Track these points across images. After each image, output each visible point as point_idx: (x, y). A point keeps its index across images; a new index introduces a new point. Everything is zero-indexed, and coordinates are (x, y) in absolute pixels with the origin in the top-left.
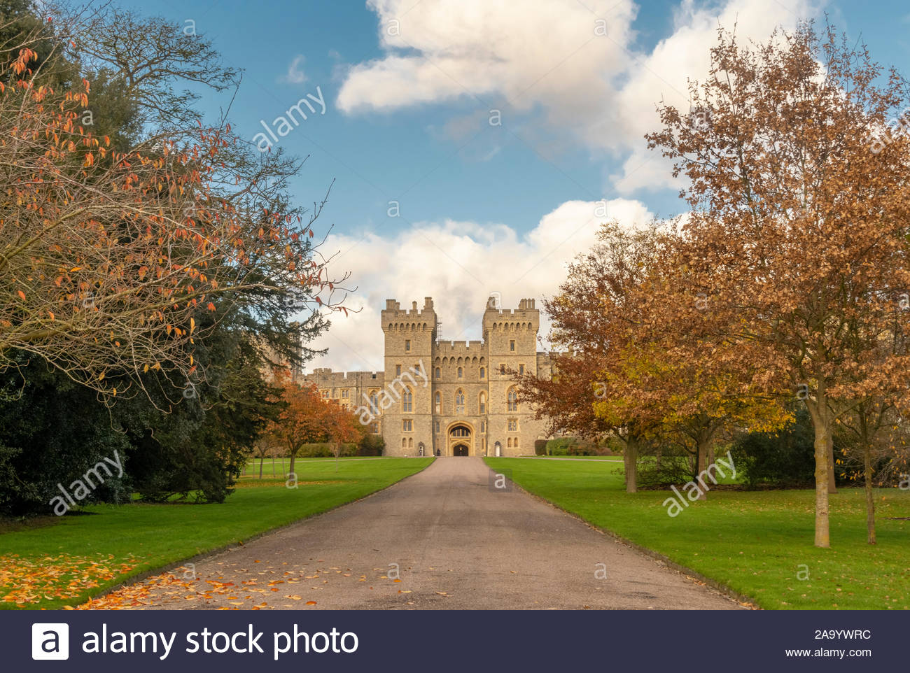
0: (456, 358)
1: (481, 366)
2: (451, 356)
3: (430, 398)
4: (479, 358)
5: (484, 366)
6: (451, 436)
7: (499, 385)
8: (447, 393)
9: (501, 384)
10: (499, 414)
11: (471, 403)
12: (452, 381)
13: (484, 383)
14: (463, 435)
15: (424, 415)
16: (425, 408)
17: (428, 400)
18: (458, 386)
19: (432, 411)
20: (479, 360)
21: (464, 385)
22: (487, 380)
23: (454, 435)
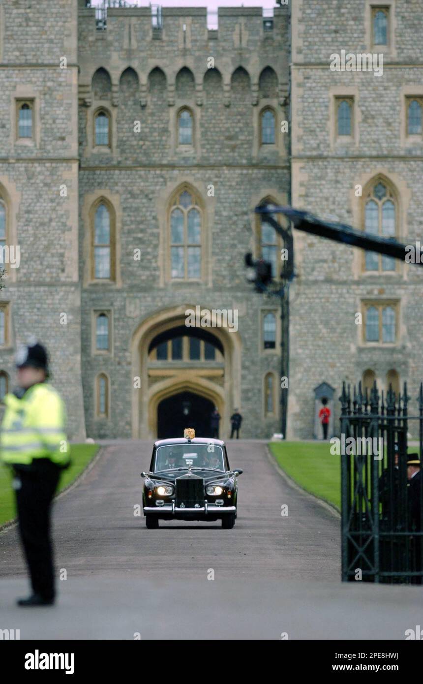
0: (171, 71)
1: (264, 102)
2: (152, 63)
3: (73, 221)
4: (254, 69)
5: (275, 103)
6: (152, 361)
7: (331, 174)
8: (136, 203)
9: (337, 172)
10: (329, 281)
11: (227, 240)
12: (155, 158)
13: (276, 168)
14: (195, 355)
15: (50, 285)
16: (56, 261)
17: (65, 228)
18: (179, 177)
19: (81, 270)
20: (255, 80)
21: (199, 173)
22: (283, 153)
23: (162, 356)
